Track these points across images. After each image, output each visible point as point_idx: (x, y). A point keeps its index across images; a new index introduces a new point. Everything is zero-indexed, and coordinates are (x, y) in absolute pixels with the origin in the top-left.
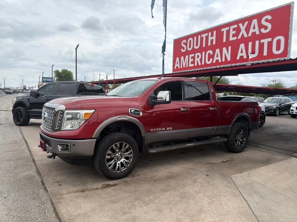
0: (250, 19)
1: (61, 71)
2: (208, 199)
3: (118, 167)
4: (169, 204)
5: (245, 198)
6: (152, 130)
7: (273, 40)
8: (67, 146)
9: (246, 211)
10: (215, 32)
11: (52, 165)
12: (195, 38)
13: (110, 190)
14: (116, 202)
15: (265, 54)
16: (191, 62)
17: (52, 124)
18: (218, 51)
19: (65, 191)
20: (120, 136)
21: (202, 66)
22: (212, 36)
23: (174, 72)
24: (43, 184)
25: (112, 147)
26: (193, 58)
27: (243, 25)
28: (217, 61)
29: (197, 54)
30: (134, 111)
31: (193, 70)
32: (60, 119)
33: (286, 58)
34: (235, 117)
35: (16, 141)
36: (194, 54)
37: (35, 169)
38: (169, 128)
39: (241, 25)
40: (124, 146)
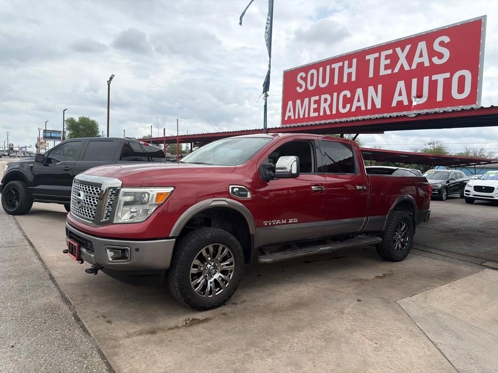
0: (413, 41)
1: (77, 120)
2: (371, 343)
3: (211, 287)
4: (307, 352)
5: (432, 340)
6: (266, 223)
7: (452, 76)
8: (124, 251)
9: (440, 362)
10: (355, 61)
11: (87, 286)
12: (321, 69)
13: (199, 329)
14: (216, 351)
15: (440, 98)
16: (314, 109)
17: (94, 212)
18: (359, 92)
19: (121, 334)
20: (214, 234)
21: (332, 116)
22: (350, 66)
23: (285, 126)
24: (78, 320)
25: (201, 253)
26: (315, 102)
27: (403, 51)
28: (358, 108)
29: (323, 97)
30: (238, 189)
31: (317, 122)
32: (111, 203)
33: (474, 106)
34: (394, 201)
35: (12, 243)
36: (318, 97)
37: (57, 294)
38: (293, 221)
39: (398, 50)
40: (220, 252)
